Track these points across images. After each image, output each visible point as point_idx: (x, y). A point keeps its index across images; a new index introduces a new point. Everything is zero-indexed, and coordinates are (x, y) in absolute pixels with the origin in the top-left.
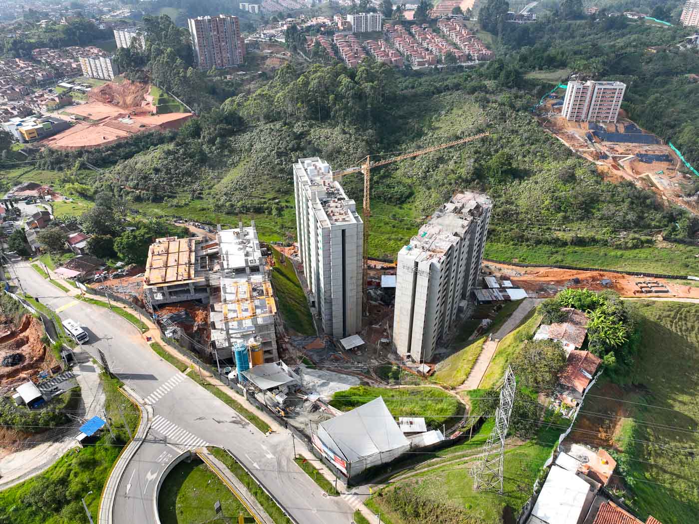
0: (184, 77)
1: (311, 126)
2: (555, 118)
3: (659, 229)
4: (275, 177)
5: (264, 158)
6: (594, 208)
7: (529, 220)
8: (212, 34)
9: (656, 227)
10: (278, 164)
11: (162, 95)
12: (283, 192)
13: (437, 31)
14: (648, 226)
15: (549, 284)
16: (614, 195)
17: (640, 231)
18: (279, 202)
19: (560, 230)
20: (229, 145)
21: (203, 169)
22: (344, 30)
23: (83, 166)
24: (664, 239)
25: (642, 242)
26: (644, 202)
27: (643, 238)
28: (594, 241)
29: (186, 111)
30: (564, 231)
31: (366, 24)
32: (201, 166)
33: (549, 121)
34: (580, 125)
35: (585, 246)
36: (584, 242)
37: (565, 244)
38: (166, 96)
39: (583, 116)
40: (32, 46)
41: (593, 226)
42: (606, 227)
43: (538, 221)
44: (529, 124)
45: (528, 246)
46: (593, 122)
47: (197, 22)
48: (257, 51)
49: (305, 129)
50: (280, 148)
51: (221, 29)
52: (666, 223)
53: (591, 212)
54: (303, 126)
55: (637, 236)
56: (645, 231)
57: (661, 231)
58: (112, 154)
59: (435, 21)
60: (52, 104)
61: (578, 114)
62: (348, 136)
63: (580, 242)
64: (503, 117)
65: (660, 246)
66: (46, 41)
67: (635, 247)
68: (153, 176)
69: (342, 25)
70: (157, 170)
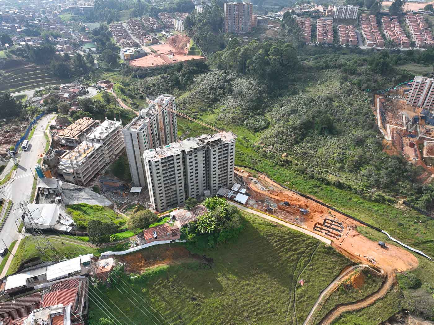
0: (206, 37)
1: (237, 76)
2: (398, 101)
3: (405, 195)
4: (203, 101)
5: (203, 89)
6: (363, 167)
7: (317, 162)
8: (235, 13)
9: (402, 193)
10: (208, 94)
11: (193, 45)
12: (202, 110)
13: (401, 22)
14: (397, 191)
15: (270, 200)
16: (382, 162)
17: (388, 192)
18: (197, 115)
19: (333, 175)
20: (192, 79)
21: (175, 89)
22: (328, 16)
23: (135, 76)
24: (404, 203)
25: (384, 200)
26: (402, 174)
27: (387, 198)
28: (349, 188)
29: (202, 56)
30: (336, 176)
31: (346, 13)
32: (175, 87)
33: (392, 102)
34: (414, 109)
35: (342, 189)
36: (343, 187)
37: (328, 184)
38: (195, 46)
39: (420, 103)
40: (160, 11)
41: (356, 179)
42: (364, 181)
43: (323, 164)
44: (364, 101)
45: (304, 177)
46: (427, 109)
47: (227, 6)
48: (265, 25)
49: (234, 77)
50: (214, 85)
51: (241, 11)
52: (413, 193)
53: (360, 169)
54: (233, 75)
55: (384, 194)
56: (393, 193)
57: (406, 197)
58: (150, 73)
59: (404, 14)
60: (149, 42)
61: (416, 101)
62: (251, 85)
63: (340, 186)
64: (349, 92)
65: (398, 207)
66: (168, 9)
67: (376, 201)
68: (152, 88)
69: (328, 12)
70: (154, 85)
